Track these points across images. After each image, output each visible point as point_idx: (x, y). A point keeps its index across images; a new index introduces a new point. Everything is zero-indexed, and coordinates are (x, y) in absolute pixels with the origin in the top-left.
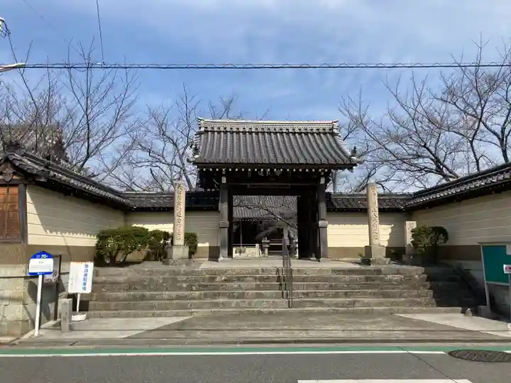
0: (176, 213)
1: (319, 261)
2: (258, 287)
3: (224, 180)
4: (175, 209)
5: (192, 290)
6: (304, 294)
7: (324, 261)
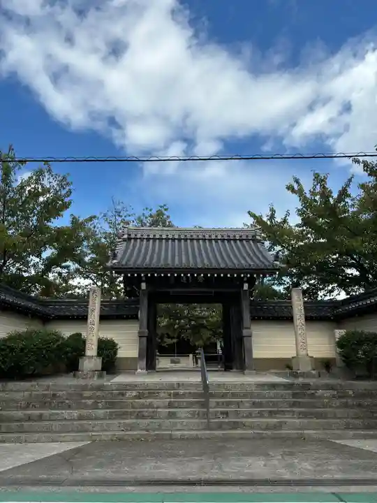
0: (89, 321)
1: (244, 374)
2: (170, 405)
3: (144, 286)
4: (89, 316)
5: (98, 408)
6: (222, 413)
7: (250, 374)
